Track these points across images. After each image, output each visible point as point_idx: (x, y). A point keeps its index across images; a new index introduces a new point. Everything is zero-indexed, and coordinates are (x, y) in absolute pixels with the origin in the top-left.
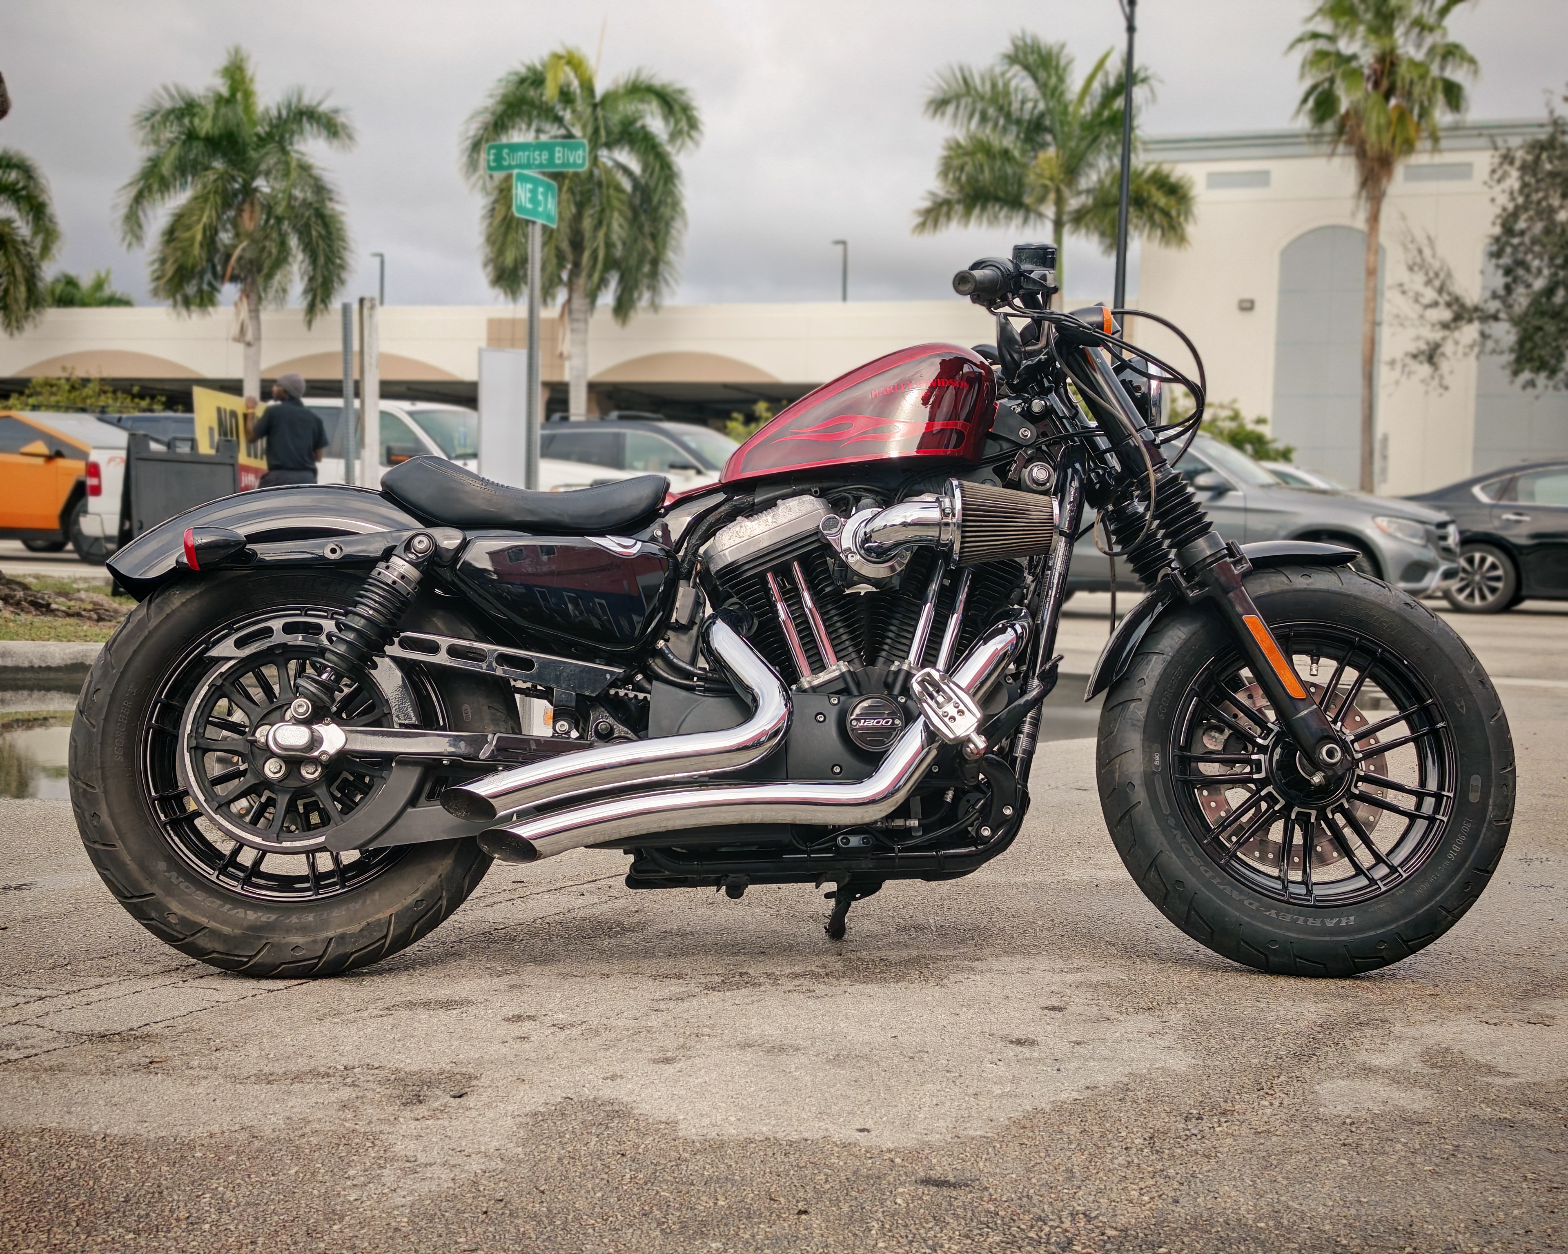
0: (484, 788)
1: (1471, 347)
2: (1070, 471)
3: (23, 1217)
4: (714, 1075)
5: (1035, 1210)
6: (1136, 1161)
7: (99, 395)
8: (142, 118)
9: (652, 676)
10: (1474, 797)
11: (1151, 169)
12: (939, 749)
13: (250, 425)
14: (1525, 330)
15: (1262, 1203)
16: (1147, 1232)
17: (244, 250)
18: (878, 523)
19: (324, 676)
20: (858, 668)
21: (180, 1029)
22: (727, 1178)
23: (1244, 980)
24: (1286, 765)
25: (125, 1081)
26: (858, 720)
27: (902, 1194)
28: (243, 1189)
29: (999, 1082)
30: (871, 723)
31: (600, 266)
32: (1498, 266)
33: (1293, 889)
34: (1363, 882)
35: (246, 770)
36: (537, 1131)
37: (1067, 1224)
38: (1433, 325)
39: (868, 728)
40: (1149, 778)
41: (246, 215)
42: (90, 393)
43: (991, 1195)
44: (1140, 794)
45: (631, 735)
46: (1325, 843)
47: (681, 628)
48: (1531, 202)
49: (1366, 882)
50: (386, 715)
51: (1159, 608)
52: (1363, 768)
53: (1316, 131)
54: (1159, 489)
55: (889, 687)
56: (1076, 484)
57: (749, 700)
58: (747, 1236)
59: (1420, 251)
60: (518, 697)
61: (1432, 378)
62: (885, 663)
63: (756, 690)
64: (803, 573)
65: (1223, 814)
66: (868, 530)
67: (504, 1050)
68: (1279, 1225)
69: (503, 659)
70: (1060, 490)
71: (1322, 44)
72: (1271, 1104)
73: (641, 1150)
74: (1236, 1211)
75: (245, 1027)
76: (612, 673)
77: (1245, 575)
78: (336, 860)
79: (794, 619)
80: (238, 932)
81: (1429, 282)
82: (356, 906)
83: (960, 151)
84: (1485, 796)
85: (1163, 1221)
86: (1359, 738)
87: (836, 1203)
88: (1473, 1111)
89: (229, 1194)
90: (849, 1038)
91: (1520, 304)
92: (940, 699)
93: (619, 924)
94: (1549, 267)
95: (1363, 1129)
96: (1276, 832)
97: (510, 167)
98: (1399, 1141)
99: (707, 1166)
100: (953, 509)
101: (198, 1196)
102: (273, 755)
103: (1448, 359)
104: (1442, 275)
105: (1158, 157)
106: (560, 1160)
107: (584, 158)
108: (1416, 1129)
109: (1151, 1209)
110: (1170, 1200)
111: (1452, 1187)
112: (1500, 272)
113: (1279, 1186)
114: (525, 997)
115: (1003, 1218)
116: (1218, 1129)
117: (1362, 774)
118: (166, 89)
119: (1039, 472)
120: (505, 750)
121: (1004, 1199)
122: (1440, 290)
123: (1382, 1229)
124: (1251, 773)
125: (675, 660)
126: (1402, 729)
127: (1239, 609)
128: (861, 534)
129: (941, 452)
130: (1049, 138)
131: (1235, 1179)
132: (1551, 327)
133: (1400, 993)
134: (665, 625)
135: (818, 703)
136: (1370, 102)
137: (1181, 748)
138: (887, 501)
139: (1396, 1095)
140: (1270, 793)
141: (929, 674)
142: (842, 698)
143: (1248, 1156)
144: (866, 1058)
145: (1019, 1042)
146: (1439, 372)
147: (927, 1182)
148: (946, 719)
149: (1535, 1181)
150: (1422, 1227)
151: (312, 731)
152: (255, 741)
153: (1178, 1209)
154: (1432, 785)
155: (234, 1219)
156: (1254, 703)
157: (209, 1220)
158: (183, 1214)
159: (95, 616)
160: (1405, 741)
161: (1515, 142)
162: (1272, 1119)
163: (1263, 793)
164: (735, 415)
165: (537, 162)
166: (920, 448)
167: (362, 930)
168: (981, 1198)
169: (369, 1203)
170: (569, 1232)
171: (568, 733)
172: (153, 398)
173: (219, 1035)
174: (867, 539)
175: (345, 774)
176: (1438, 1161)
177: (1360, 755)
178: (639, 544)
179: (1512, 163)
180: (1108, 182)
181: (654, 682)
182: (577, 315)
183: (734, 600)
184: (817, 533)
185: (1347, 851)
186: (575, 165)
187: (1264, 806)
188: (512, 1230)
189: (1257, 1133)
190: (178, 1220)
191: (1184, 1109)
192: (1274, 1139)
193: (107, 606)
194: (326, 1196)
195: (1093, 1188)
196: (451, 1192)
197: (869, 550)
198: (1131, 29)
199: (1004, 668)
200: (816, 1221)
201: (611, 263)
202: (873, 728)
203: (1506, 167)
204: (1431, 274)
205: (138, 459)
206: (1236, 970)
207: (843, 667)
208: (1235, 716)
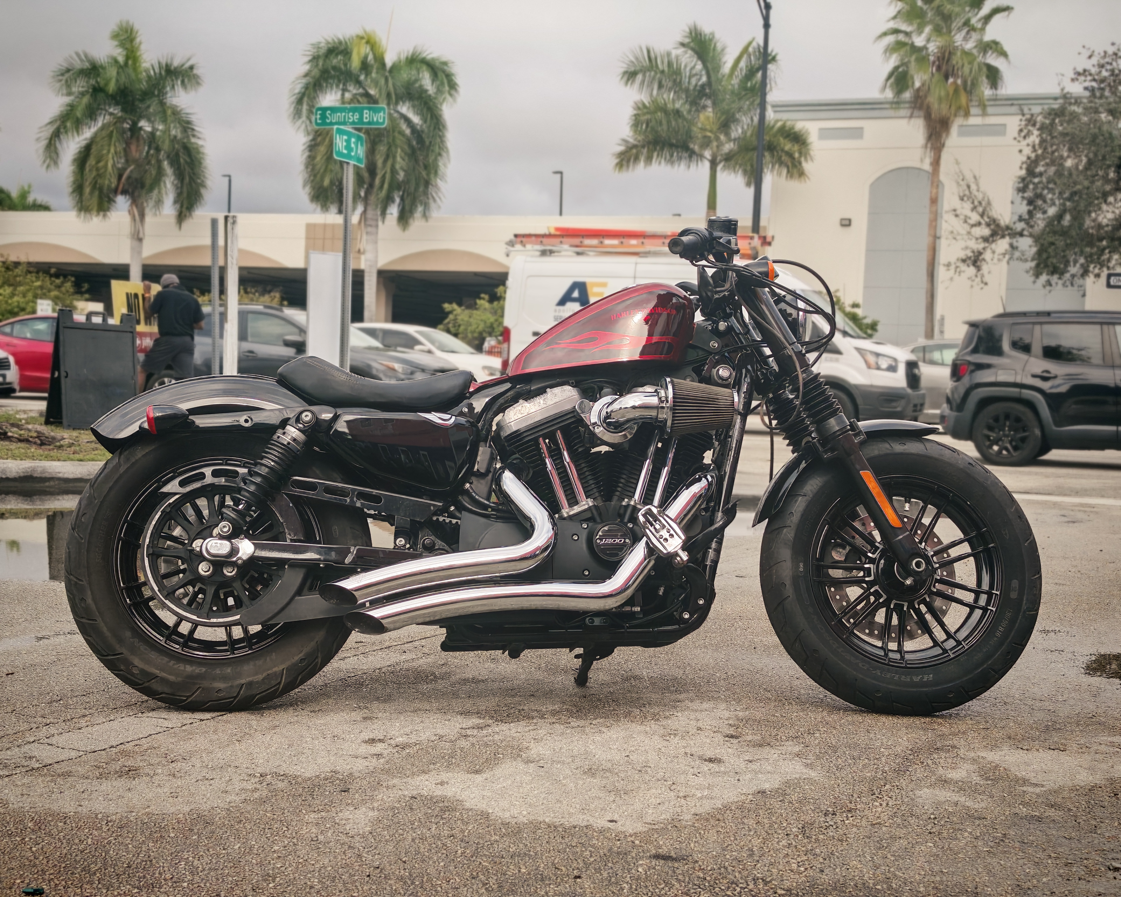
0: (349, 584)
1: (1004, 254)
2: (744, 371)
3: (62, 878)
4: (509, 782)
5: (730, 876)
6: (794, 843)
7: (26, 275)
8: (59, 73)
9: (461, 508)
10: (1014, 595)
11: (779, 124)
12: (656, 560)
13: (147, 305)
14: (1042, 245)
15: (878, 872)
16: (804, 892)
17: (131, 171)
18: (616, 406)
19: (241, 507)
20: (600, 503)
21: (145, 747)
22: (525, 854)
23: (858, 718)
24: (888, 571)
25: (114, 784)
26: (601, 540)
27: (642, 865)
28: (206, 859)
29: (700, 788)
30: (610, 541)
31: (386, 186)
32: (1023, 198)
33: (891, 655)
34: (938, 651)
35: (185, 569)
36: (396, 820)
37: (751, 886)
38: (977, 239)
39: (607, 544)
40: (795, 579)
41: (133, 148)
42: (20, 273)
43: (700, 866)
44: (789, 591)
45: (447, 547)
46: (913, 624)
47: (481, 475)
48: (1048, 153)
49: (941, 651)
50: (281, 533)
51: (803, 465)
52: (939, 574)
53: (895, 100)
54: (805, 384)
55: (621, 516)
56: (748, 380)
57: (528, 526)
58: (543, 893)
59: (969, 187)
60: (369, 520)
61: (976, 276)
62: (618, 500)
63: (533, 519)
64: (564, 438)
65: (845, 604)
66: (609, 410)
67: (367, 764)
68: (890, 888)
69: (361, 495)
70: (737, 384)
71: (901, 37)
72: (881, 805)
73: (466, 834)
74: (861, 878)
75: (189, 746)
76: (434, 505)
77: (862, 443)
78: (246, 631)
79: (557, 469)
80: (180, 679)
81: (974, 209)
82: (259, 663)
83: (645, 111)
84: (1021, 594)
85: (814, 885)
86: (936, 553)
87: (598, 870)
88: (1014, 810)
89: (196, 862)
90: (597, 756)
91: (1038, 225)
92: (658, 527)
93: (433, 674)
94: (1059, 199)
95: (942, 823)
96: (880, 617)
97: (332, 124)
98: (966, 831)
99: (512, 846)
100: (667, 398)
101: (176, 864)
102: (204, 559)
103: (987, 263)
104: (984, 203)
105: (785, 116)
106: (413, 840)
107: (384, 118)
108: (977, 822)
109: (806, 876)
110: (818, 870)
111: (1002, 862)
112: (1025, 202)
113: (888, 861)
114: (375, 726)
115: (709, 882)
116: (847, 822)
117: (939, 578)
118: (78, 54)
119: (724, 372)
120: (362, 557)
121: (709, 868)
122: (982, 215)
123: (957, 890)
124: (864, 576)
125: (477, 497)
126: (965, 548)
127: (858, 467)
128: (604, 414)
129: (656, 357)
130: (709, 103)
131: (860, 856)
132: (1061, 243)
133: (963, 727)
134: (470, 474)
135: (573, 527)
136: (934, 80)
137: (818, 560)
138: (621, 390)
139: (963, 799)
140: (876, 591)
141: (650, 509)
142: (590, 524)
143: (867, 840)
144: (609, 770)
145: (710, 760)
146: (981, 272)
147: (657, 857)
148: (662, 540)
149: (1056, 858)
150: (983, 889)
151: (232, 544)
152: (193, 550)
153: (824, 877)
154: (985, 586)
155: (203, 879)
156: (866, 529)
157: (186, 880)
158: (168, 876)
159: (39, 442)
160: (968, 556)
161: (1036, 110)
162: (882, 815)
163: (872, 590)
164: (482, 295)
165: (351, 121)
166: (642, 353)
167: (263, 679)
168: (694, 868)
169: (290, 869)
170: (425, 890)
171: (405, 546)
172: (65, 276)
173: (172, 750)
174: (608, 416)
175: (253, 573)
176: (992, 844)
177: (937, 565)
178: (454, 418)
179: (1034, 125)
180: (749, 133)
181: (463, 512)
182: (369, 222)
183: (517, 456)
184: (573, 412)
185: (927, 630)
186: (378, 123)
187: (872, 599)
188: (388, 888)
189: (873, 825)
190: (165, 880)
191: (823, 807)
192: (884, 829)
193: (47, 434)
194: (261, 864)
195: (767, 862)
196: (344, 862)
197: (609, 424)
198: (767, 26)
199: (700, 505)
200: (587, 884)
201: (395, 186)
202: (612, 544)
203: (1030, 128)
204: (976, 203)
205: (64, 327)
206: (853, 710)
207: (591, 502)
208: (853, 537)
